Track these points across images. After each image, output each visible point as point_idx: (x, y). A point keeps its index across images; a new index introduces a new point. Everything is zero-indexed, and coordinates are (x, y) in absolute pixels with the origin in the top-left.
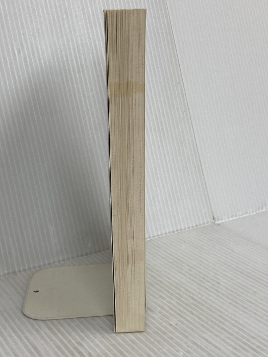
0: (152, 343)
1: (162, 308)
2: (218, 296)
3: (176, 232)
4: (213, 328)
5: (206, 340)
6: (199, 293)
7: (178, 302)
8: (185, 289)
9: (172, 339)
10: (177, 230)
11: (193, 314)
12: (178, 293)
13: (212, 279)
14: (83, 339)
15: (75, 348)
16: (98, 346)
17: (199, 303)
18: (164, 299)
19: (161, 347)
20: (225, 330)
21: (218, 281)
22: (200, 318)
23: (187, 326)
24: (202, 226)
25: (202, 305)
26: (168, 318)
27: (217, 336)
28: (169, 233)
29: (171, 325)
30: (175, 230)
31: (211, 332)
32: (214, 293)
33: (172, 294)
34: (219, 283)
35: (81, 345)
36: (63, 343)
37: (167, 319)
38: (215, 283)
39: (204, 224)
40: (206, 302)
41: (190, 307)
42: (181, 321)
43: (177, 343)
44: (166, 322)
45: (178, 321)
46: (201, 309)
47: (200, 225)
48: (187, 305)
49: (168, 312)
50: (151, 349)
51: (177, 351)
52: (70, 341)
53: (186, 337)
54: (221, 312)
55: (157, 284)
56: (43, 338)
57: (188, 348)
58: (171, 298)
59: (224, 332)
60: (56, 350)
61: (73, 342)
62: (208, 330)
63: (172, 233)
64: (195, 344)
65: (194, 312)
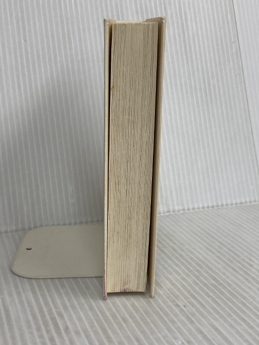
0: (146, 323)
1: (173, 284)
2: (246, 279)
3: (216, 208)
4: (230, 316)
5: (217, 330)
6: (224, 274)
7: (195, 281)
8: (207, 266)
9: (173, 322)
10: (217, 206)
11: (209, 296)
12: (198, 271)
13: (244, 260)
14: (66, 309)
15: (53, 319)
16: (80, 319)
17: (220, 284)
18: (179, 274)
19: (156, 331)
20: (244, 321)
21: (251, 263)
22: (216, 302)
23: (198, 310)
24: (248, 204)
25: (225, 288)
26: (177, 297)
27: (231, 326)
28: (208, 207)
29: (177, 306)
30: (215, 204)
31: (226, 321)
32: (242, 275)
33: (190, 271)
34: (251, 265)
35: (61, 315)
36: (41, 311)
37: (175, 297)
38: (246, 264)
39: (250, 202)
40: (229, 285)
41: (208, 288)
42: (191, 303)
43: (178, 329)
44: (173, 301)
45: (188, 302)
46: (221, 293)
47: (246, 202)
48: (205, 285)
49: (179, 290)
50: (143, 332)
51: (176, 338)
52: (50, 310)
53: (192, 322)
54: (245, 298)
55: (177, 258)
56: (21, 302)
57: (190, 337)
58: (188, 275)
59: (242, 323)
60: (30, 318)
61: (54, 310)
62: (222, 317)
63: (211, 209)
64: (201, 332)
65: (211, 294)
